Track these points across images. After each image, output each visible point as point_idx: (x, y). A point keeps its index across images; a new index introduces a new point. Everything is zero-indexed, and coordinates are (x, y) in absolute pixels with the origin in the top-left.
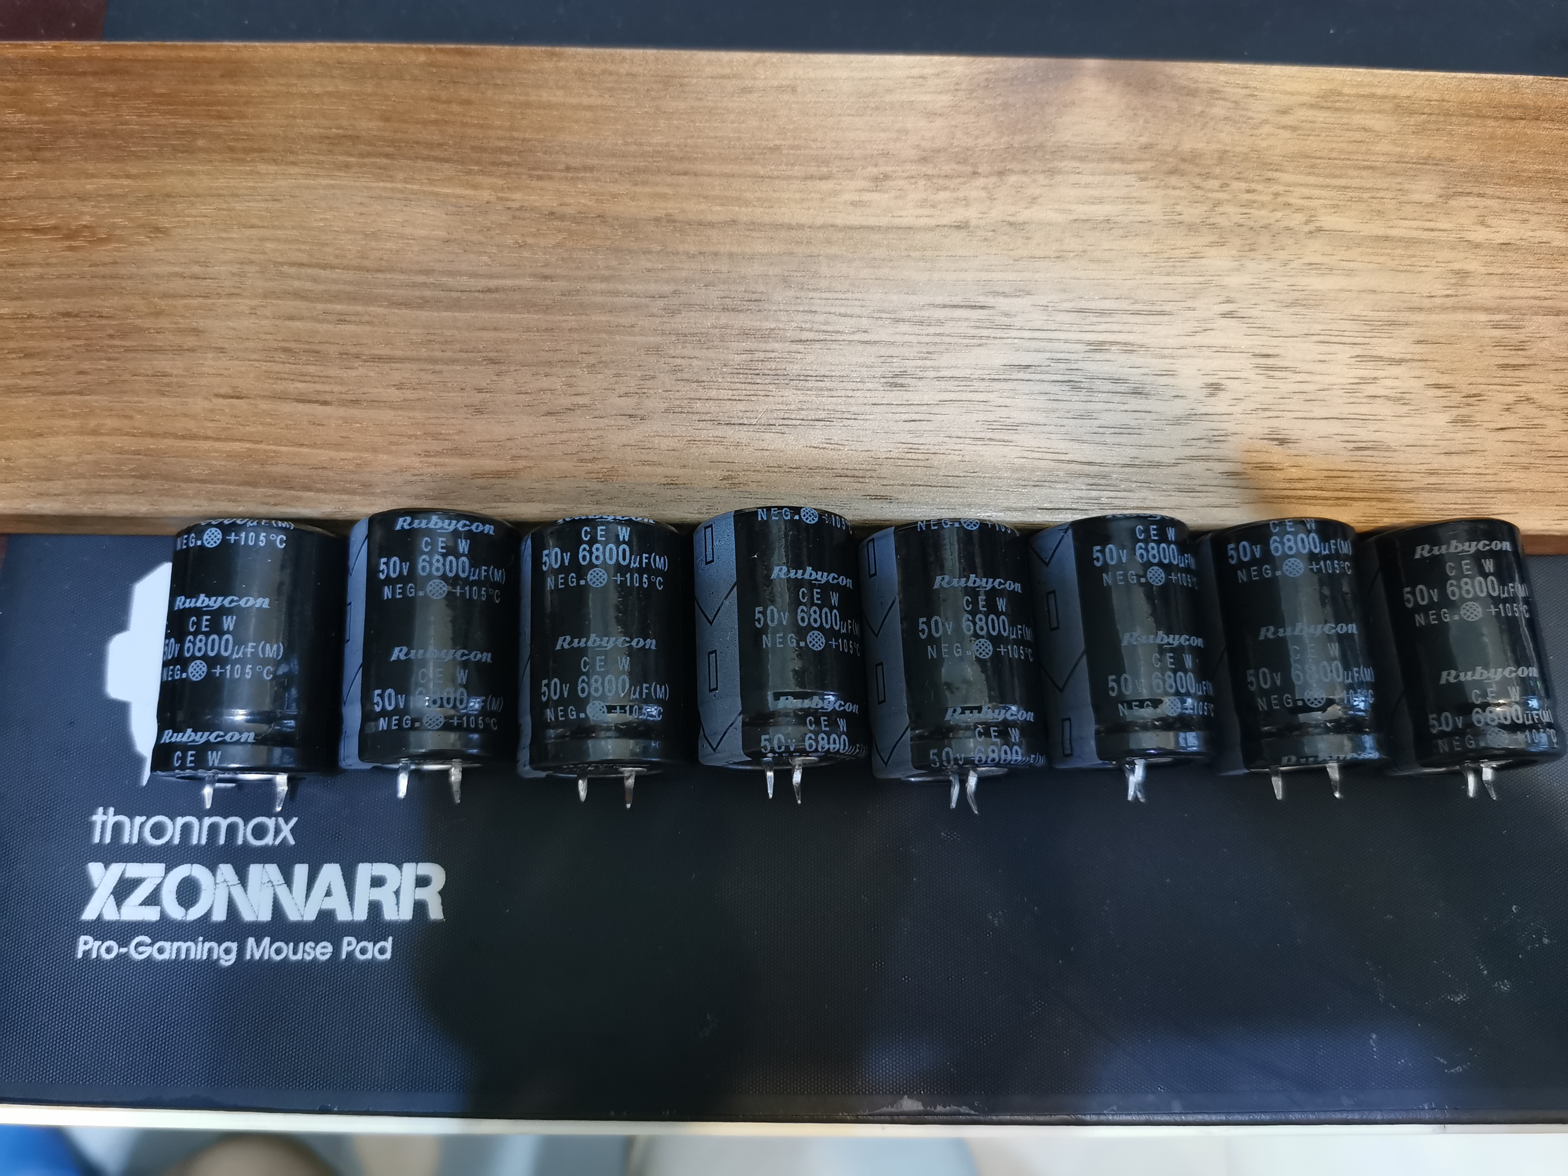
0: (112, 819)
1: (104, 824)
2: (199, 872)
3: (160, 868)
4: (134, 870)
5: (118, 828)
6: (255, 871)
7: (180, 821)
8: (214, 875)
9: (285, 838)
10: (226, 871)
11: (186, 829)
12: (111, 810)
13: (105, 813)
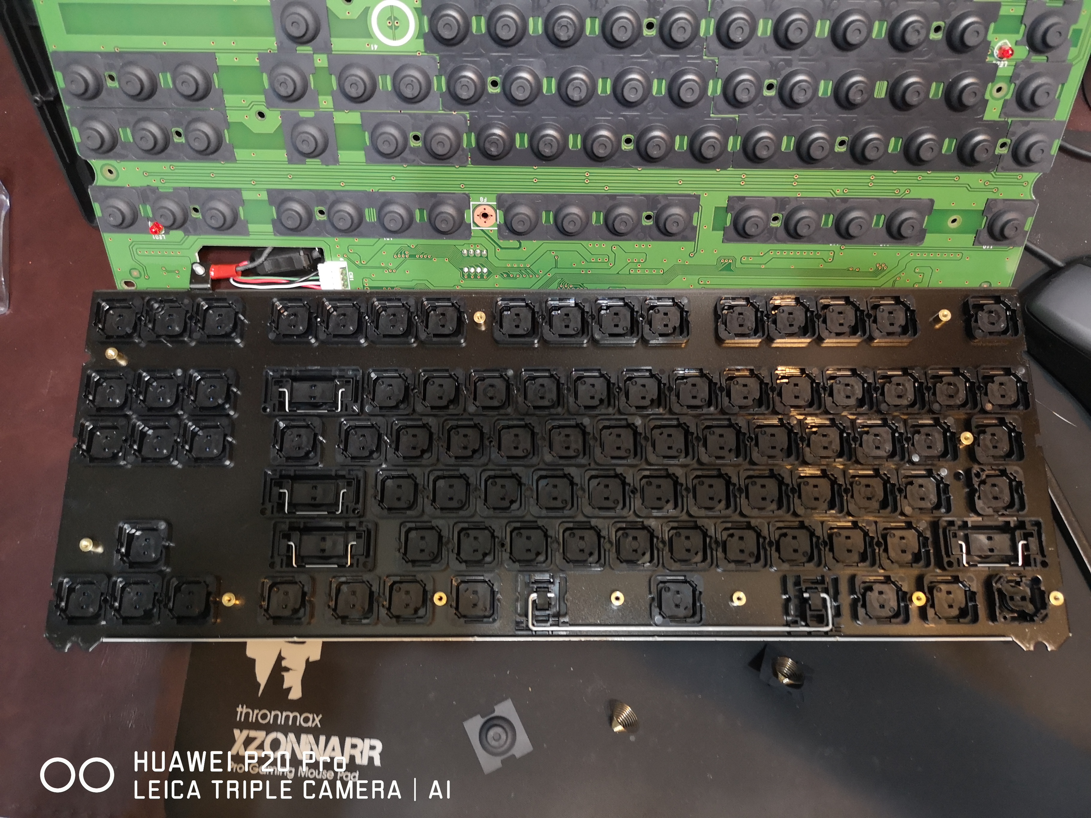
0: (245, 710)
1: (241, 713)
2: (280, 736)
3: (264, 733)
4: (253, 733)
5: (247, 714)
6: (303, 737)
7: (273, 713)
8: (286, 737)
9: (317, 724)
10: (292, 736)
11: (276, 717)
12: (245, 707)
13: (242, 707)
